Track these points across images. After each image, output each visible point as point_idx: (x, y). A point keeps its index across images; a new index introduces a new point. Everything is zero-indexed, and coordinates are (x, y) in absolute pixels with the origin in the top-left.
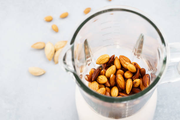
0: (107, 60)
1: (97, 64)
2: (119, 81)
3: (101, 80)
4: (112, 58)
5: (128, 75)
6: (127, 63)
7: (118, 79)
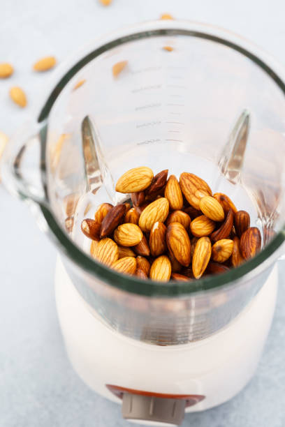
0: (145, 183)
1: (117, 191)
2: (175, 241)
3: (125, 236)
4: (160, 179)
5: (199, 226)
6: (199, 194)
7: (172, 235)
